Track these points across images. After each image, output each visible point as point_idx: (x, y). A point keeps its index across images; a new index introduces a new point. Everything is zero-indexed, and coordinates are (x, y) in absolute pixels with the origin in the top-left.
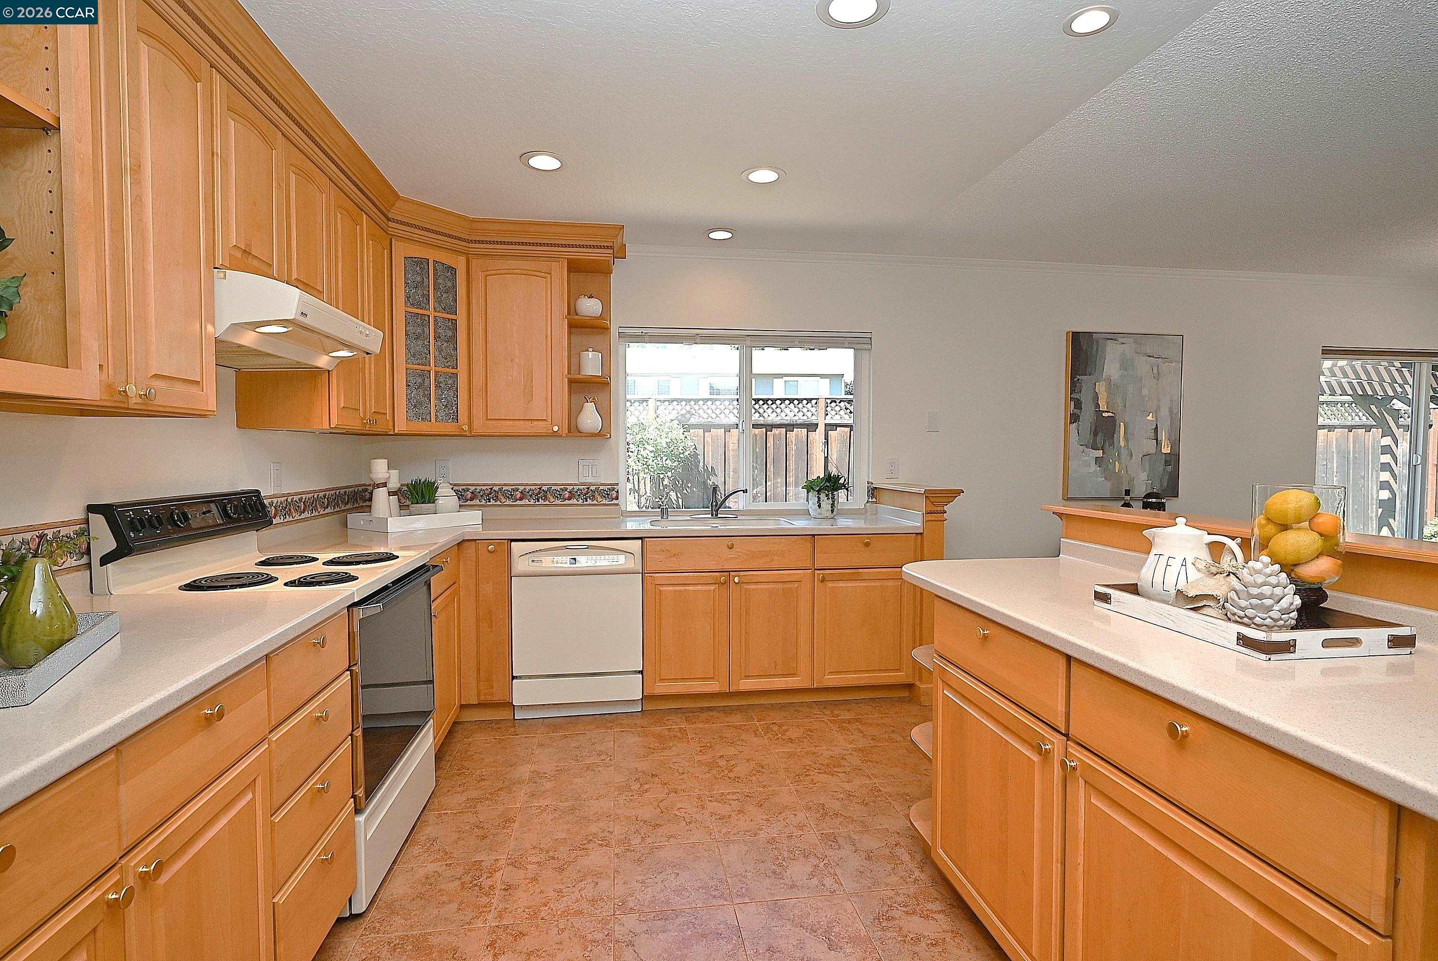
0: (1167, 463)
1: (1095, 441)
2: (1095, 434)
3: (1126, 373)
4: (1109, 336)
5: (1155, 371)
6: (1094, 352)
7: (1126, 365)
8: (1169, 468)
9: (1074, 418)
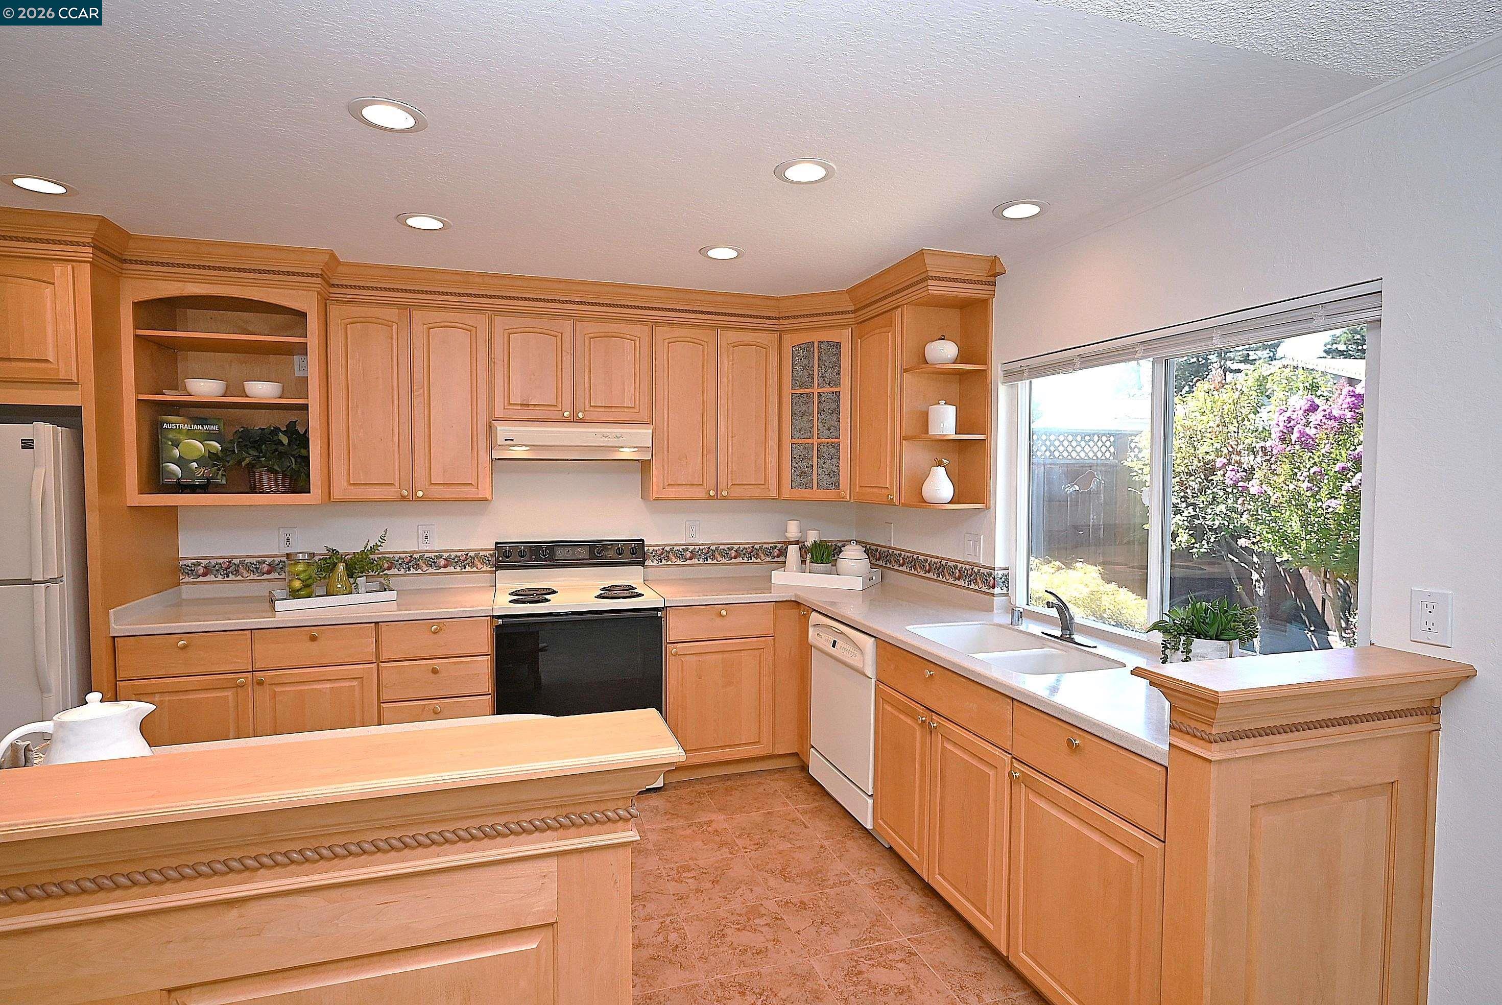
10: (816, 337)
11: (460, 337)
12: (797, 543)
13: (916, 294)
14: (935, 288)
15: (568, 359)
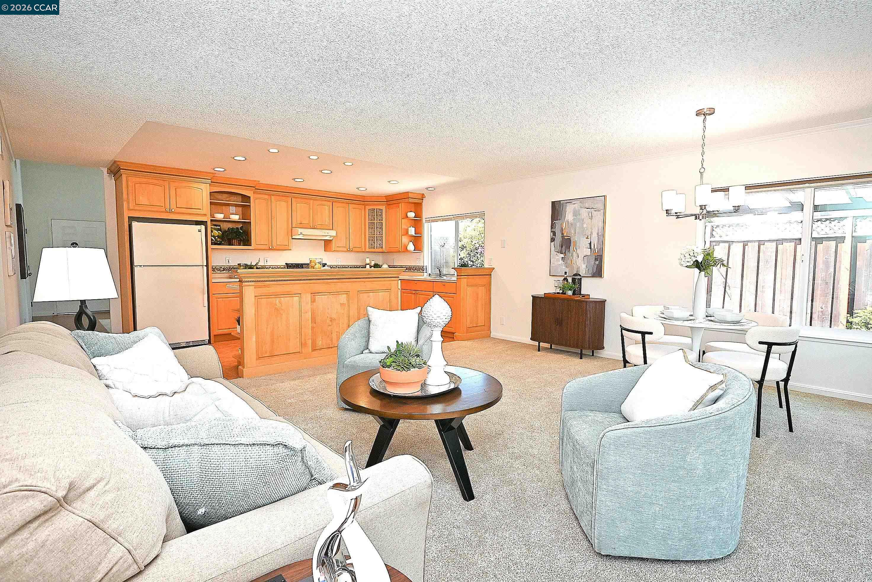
0: (596, 259)
1: (561, 250)
2: (562, 247)
3: (575, 217)
4: (568, 201)
5: (590, 215)
6: (561, 210)
7: (576, 213)
8: (597, 262)
9: (553, 240)
10: (375, 207)
11: (283, 204)
12: (369, 264)
13: (406, 200)
14: (411, 200)
15: (311, 211)
